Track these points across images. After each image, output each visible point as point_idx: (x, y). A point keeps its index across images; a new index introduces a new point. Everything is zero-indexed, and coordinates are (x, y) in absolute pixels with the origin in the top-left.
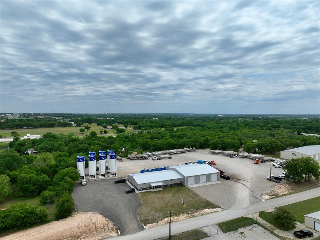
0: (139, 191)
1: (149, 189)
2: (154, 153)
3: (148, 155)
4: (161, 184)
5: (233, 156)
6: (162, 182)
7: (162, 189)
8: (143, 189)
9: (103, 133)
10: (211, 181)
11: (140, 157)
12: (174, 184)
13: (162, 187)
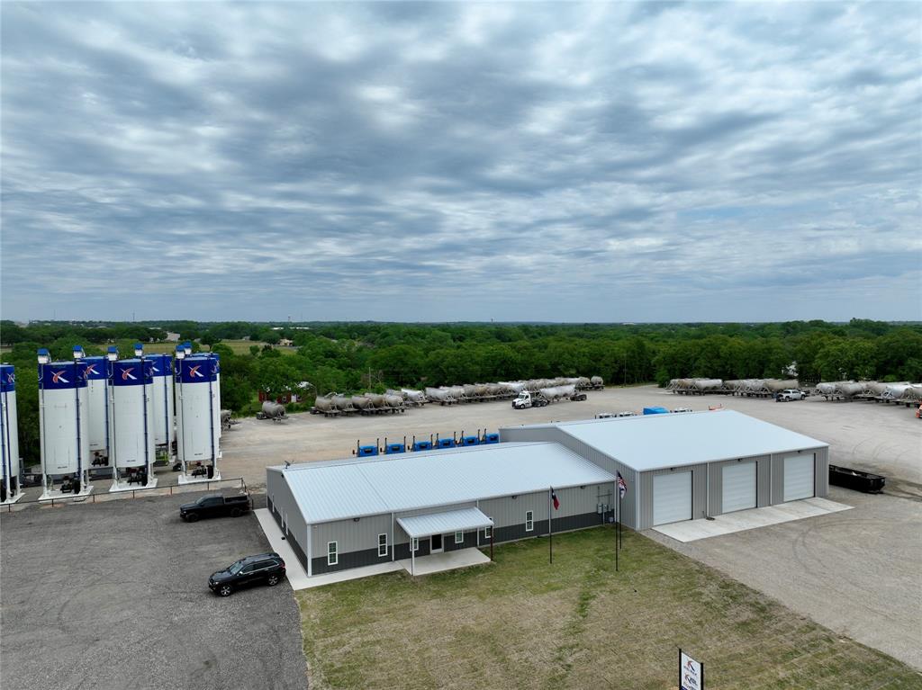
0: (315, 572)
1: (388, 559)
2: (431, 391)
3: (406, 398)
4: (479, 520)
5: (791, 395)
6: (485, 504)
7: (488, 560)
8: (350, 561)
10: (782, 502)
11: (367, 405)
13: (483, 541)
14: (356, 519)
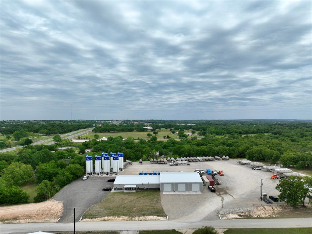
1: (124, 190)
4: (135, 186)
7: (135, 192)
8: (119, 189)
9: (166, 138)
10: (191, 191)
12: (150, 189)
14: (120, 184)
